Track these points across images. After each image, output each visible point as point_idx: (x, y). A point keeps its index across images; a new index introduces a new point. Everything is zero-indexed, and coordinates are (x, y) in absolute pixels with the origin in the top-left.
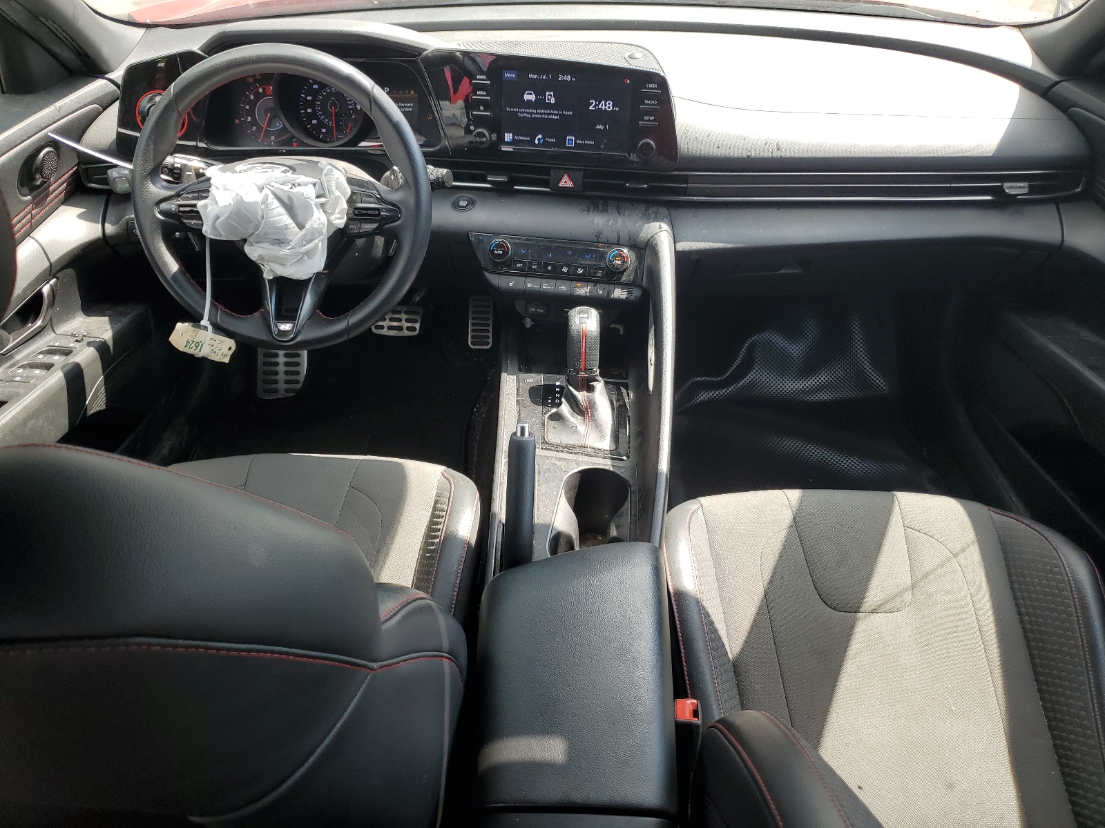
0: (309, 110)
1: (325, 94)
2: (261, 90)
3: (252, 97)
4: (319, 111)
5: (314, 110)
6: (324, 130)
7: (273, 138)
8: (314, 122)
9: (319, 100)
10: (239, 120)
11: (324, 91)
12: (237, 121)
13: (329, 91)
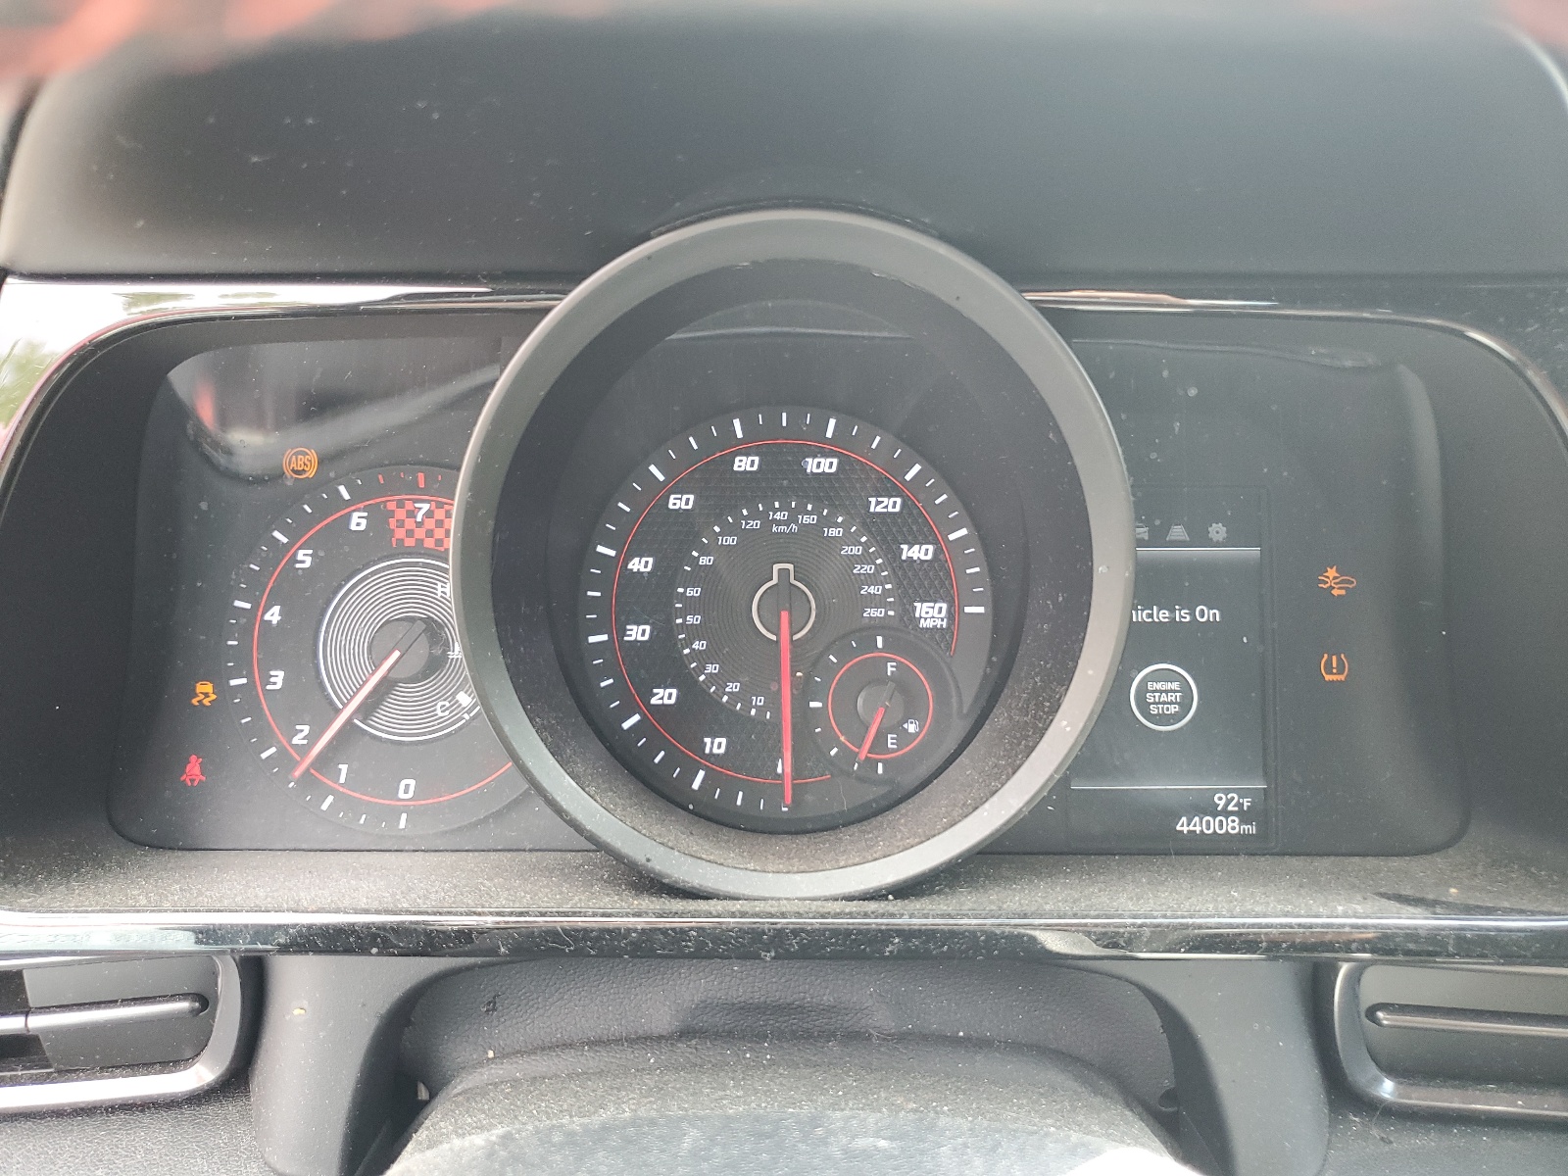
0: (638, 633)
1: (731, 541)
2: (358, 522)
3: (305, 558)
4: (695, 633)
5: (665, 634)
6: (717, 745)
7: (407, 788)
8: (665, 697)
9: (699, 576)
10: (221, 688)
11: (727, 531)
12: (205, 688)
13: (755, 524)
